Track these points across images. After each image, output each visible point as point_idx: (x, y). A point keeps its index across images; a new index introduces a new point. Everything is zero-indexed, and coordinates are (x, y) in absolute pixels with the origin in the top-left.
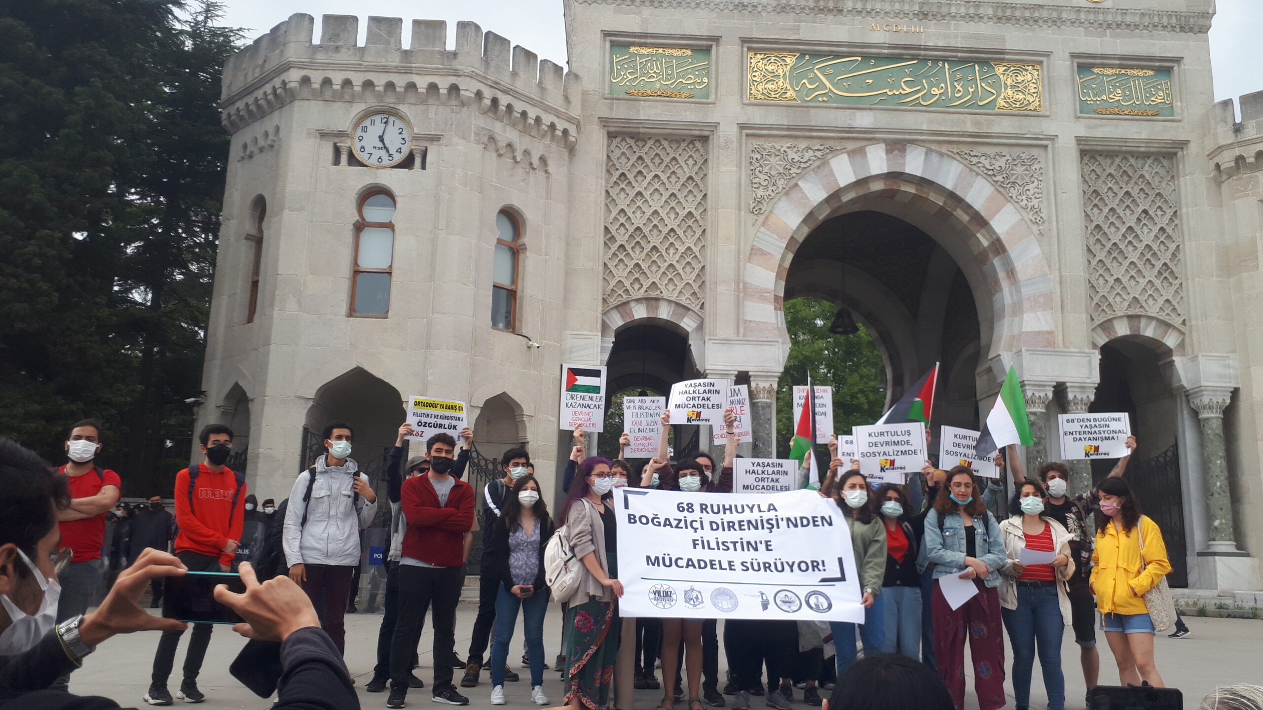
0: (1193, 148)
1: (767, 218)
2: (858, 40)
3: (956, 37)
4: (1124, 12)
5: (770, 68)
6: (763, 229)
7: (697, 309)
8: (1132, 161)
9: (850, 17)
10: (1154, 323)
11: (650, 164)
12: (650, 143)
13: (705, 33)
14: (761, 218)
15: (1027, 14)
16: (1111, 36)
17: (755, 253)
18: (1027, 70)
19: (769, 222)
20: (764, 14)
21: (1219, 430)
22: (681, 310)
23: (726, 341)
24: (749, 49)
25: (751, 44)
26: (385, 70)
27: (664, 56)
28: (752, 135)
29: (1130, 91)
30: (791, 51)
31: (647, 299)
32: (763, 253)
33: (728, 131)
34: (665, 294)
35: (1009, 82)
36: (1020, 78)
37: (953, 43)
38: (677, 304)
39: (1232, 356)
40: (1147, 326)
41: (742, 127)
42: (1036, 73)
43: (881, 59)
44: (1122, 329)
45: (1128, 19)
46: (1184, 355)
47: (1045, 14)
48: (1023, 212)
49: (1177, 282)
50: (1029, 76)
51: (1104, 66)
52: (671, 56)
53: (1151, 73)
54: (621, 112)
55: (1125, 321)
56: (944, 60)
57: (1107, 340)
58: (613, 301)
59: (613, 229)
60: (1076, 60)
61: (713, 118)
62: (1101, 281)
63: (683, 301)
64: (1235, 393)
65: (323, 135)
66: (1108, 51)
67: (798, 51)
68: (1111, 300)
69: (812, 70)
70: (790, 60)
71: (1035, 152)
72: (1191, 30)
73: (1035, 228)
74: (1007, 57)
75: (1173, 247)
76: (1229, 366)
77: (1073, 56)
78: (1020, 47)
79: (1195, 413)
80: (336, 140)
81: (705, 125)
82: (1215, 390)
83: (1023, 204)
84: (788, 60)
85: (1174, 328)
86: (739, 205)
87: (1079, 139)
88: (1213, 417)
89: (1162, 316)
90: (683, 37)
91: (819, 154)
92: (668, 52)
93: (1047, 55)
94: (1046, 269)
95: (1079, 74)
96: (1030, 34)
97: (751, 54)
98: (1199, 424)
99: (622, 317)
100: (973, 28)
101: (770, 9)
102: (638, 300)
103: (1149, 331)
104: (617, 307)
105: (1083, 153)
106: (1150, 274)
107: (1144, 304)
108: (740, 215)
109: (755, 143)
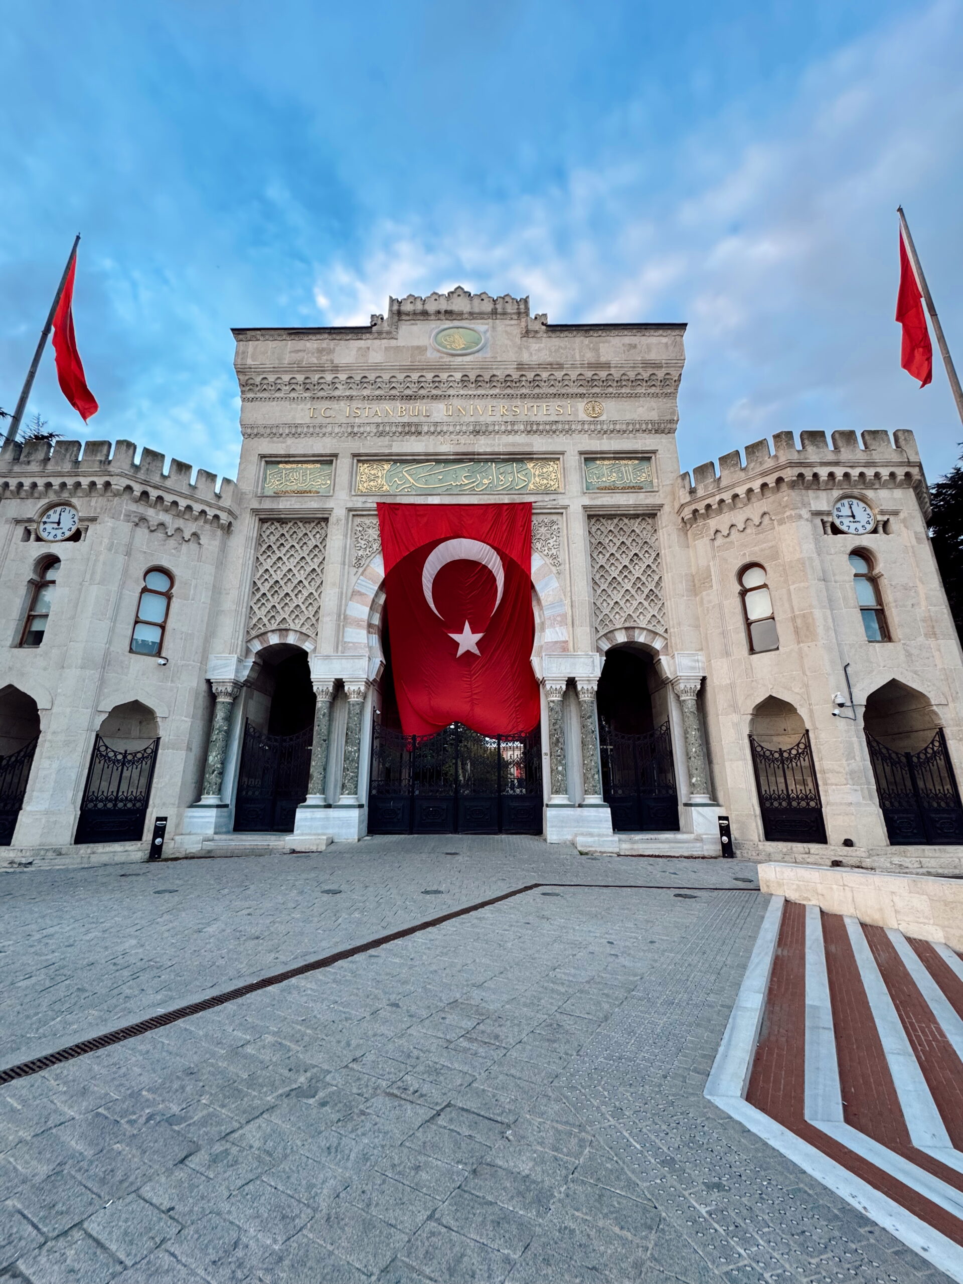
0: (666, 509)
1: (365, 570)
2: (431, 450)
3: (499, 445)
4: (615, 423)
5: (372, 472)
6: (361, 578)
7: (313, 636)
8: (626, 521)
9: (427, 436)
10: (645, 632)
11: (289, 539)
12: (290, 524)
13: (328, 452)
14: (361, 570)
15: (548, 427)
16: (607, 439)
17: (355, 593)
18: (549, 464)
19: (367, 573)
20: (368, 438)
21: (694, 709)
22: (304, 637)
23: (327, 657)
24: (359, 461)
25: (360, 458)
26: (60, 474)
27: (302, 469)
28: (357, 515)
29: (622, 474)
30: (387, 461)
31: (280, 630)
32: (361, 594)
33: (339, 514)
34: (292, 626)
35: (537, 473)
36: (545, 470)
37: (497, 450)
38: (301, 633)
39: (700, 653)
40: (640, 635)
41: (350, 510)
42: (556, 466)
43: (446, 462)
44: (621, 638)
45: (618, 427)
46: (667, 655)
47: (560, 427)
48: (546, 558)
49: (661, 602)
50: (551, 467)
51: (604, 459)
52: (307, 468)
53: (637, 462)
54: (267, 505)
55: (623, 631)
56: (492, 460)
57: (610, 646)
58: (254, 633)
59: (259, 584)
60: (583, 456)
61: (329, 504)
62: (605, 604)
63: (304, 630)
64: (704, 680)
65: (18, 522)
66: (605, 448)
67: (393, 460)
68: (611, 617)
69: (401, 472)
70: (387, 467)
71: (554, 518)
72: (663, 432)
73: (554, 569)
74: (535, 456)
75: (656, 578)
76: (698, 661)
77: (581, 453)
78: (544, 449)
79: (678, 697)
80: (27, 525)
81: (324, 510)
82: (688, 679)
83: (545, 553)
84: (385, 466)
85: (660, 635)
86: (344, 562)
87: (585, 507)
88: (690, 700)
89: (650, 627)
90: (314, 456)
92: (305, 466)
93: (563, 453)
94: (563, 597)
95: (586, 465)
96: (550, 440)
97: (360, 464)
98: (681, 703)
99: (261, 643)
100: (511, 439)
101: (372, 434)
102: (273, 631)
103: (641, 638)
104: (257, 637)
105: (590, 517)
106: (640, 598)
107: (636, 619)
108: (344, 569)
109: (358, 520)
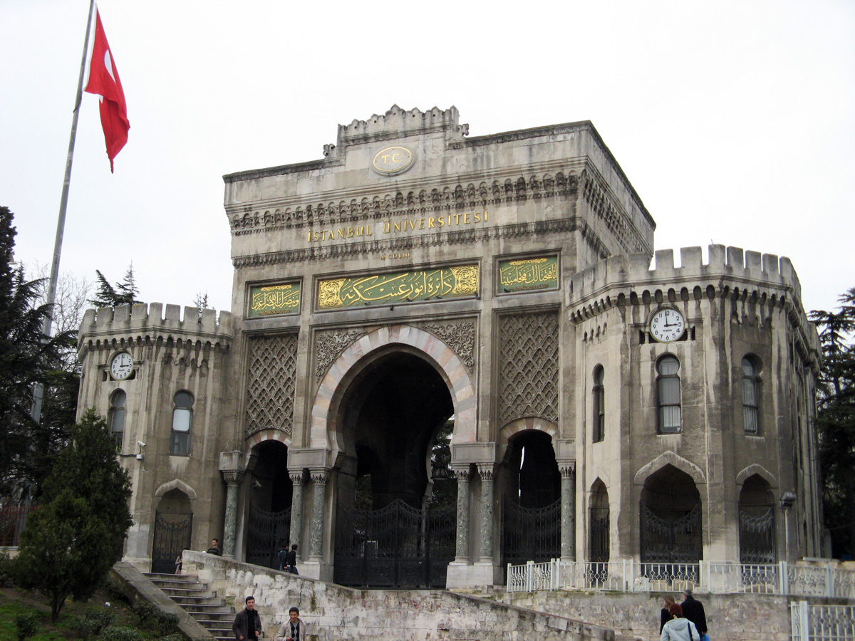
0: (562, 307)
1: (324, 377)
2: (374, 266)
3: (428, 256)
4: (525, 225)
5: (330, 289)
7: (290, 433)
8: (532, 319)
9: (370, 254)
10: (541, 421)
11: (271, 353)
12: (271, 340)
13: (296, 275)
14: (321, 378)
15: (467, 236)
17: (318, 398)
18: (470, 270)
19: (326, 380)
20: (326, 260)
22: (284, 435)
23: (298, 452)
25: (319, 278)
27: (278, 290)
28: (317, 331)
29: (532, 273)
30: (341, 278)
31: (267, 430)
33: (305, 330)
34: (276, 426)
35: (460, 279)
36: (466, 276)
37: (427, 260)
38: (282, 431)
40: (537, 423)
41: (312, 327)
42: (475, 271)
43: (387, 275)
44: (522, 427)
45: (528, 229)
46: (556, 440)
47: (478, 234)
50: (471, 272)
51: (516, 260)
52: (282, 289)
53: (544, 260)
54: (254, 326)
55: (523, 421)
56: (424, 270)
57: (513, 434)
58: (249, 433)
59: (251, 392)
60: (498, 259)
61: (297, 323)
63: (284, 429)
65: (99, 367)
67: (345, 277)
68: (514, 409)
69: (352, 288)
71: (470, 322)
72: (566, 230)
73: (467, 369)
74: (458, 263)
75: (554, 371)
77: (495, 257)
78: (465, 256)
80: (104, 369)
81: (295, 327)
82: (565, 462)
83: (461, 355)
84: (340, 283)
85: (553, 423)
86: (309, 372)
87: (494, 311)
89: (545, 416)
90: (287, 278)
91: (352, 337)
93: (480, 259)
94: (473, 394)
95: (501, 267)
96: (469, 248)
97: (320, 283)
99: (255, 441)
100: (437, 250)
101: (328, 256)
102: (262, 431)
104: (252, 435)
105: (503, 317)
106: (539, 390)
107: (534, 410)
108: (309, 377)
109: (320, 335)
